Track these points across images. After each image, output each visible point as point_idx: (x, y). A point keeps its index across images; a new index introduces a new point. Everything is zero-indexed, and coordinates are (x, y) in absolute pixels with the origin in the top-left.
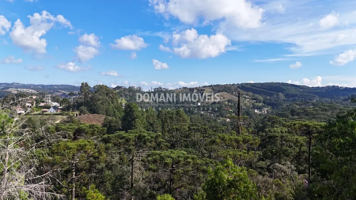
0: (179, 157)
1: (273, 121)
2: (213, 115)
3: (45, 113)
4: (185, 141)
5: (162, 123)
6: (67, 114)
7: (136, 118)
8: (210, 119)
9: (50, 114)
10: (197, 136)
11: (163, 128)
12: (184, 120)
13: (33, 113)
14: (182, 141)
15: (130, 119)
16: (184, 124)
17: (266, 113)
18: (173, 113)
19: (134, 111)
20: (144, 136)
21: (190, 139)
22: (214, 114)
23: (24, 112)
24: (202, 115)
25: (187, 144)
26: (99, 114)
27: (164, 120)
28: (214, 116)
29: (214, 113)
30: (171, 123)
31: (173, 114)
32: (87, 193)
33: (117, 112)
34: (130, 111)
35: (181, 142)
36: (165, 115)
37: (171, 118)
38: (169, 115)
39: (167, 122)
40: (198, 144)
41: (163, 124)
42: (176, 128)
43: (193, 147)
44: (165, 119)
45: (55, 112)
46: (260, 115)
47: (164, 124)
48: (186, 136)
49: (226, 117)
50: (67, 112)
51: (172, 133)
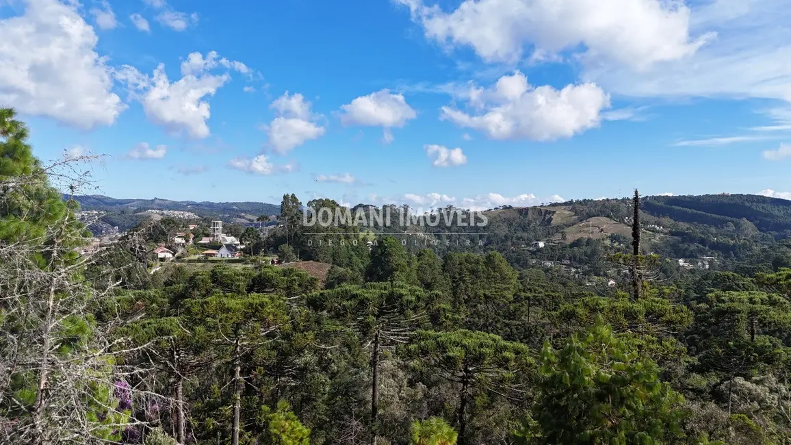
0: (481, 346)
1: (728, 284)
2: (573, 270)
3: (210, 258)
4: (507, 325)
5: (453, 282)
6: (253, 261)
7: (396, 270)
8: (568, 278)
9: (220, 261)
10: (534, 316)
11: (455, 294)
12: (503, 279)
13: (187, 259)
14: (498, 325)
15: (381, 273)
16: (504, 286)
17: (707, 267)
18: (478, 260)
19: (390, 254)
20: (401, 296)
21: (517, 323)
22: (577, 268)
23: (171, 256)
24: (547, 270)
25: (511, 332)
26: (318, 261)
27: (457, 276)
28: (576, 272)
29: (578, 266)
30: (472, 284)
31: (477, 262)
32: (271, 420)
33: (355, 258)
34: (383, 253)
35: (498, 328)
36: (460, 264)
37: (473, 272)
38: (470, 266)
39: (464, 282)
40: (536, 332)
41: (454, 285)
42: (485, 295)
43: (525, 340)
44: (460, 274)
45: (230, 256)
46: (692, 271)
47: (458, 286)
48: (510, 314)
49: (605, 275)
50: (253, 258)
51: (475, 306)
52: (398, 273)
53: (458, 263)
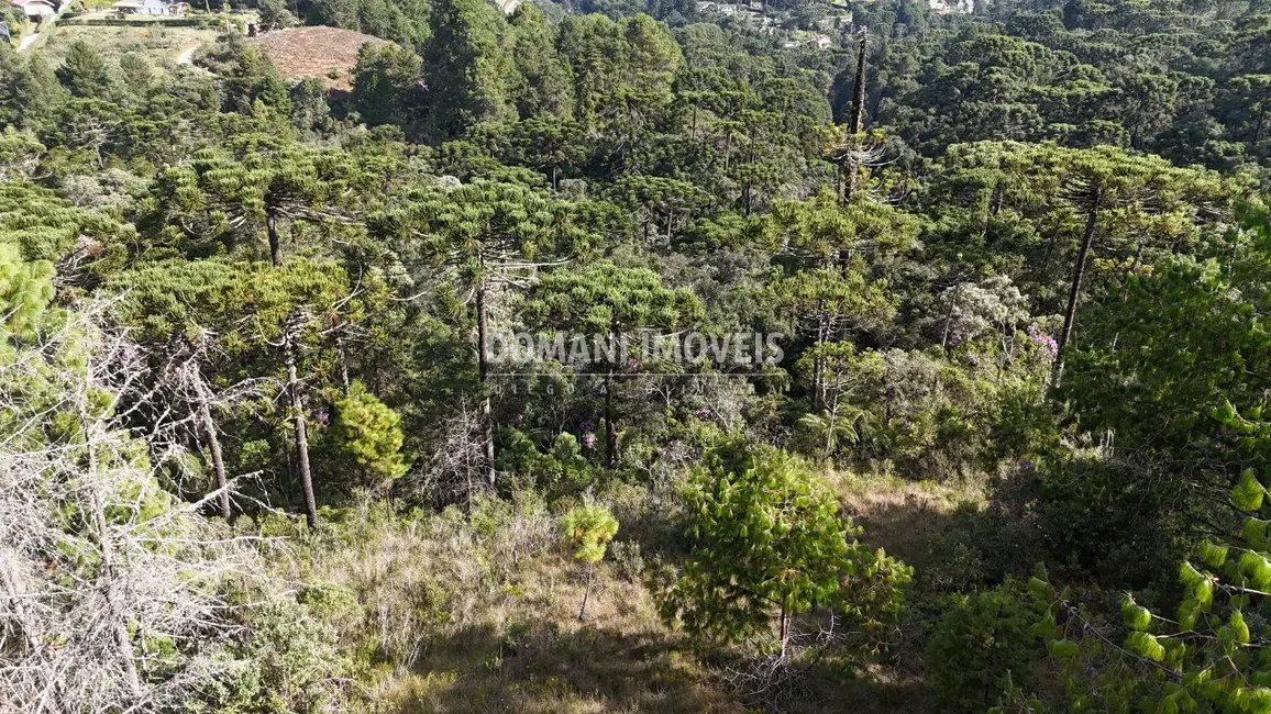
0: (633, 300)
1: (992, 53)
2: (767, 20)
3: (129, 17)
4: (661, 143)
5: (576, 70)
6: (214, 24)
7: (479, 55)
8: (758, 37)
9: (151, 23)
10: (702, 124)
11: (578, 90)
12: (657, 62)
13: (85, 18)
14: (649, 147)
15: (453, 59)
16: (657, 74)
17: (970, 10)
18: (615, 29)
19: (465, 23)
21: (678, 138)
22: (773, 17)
23: (51, 11)
24: (725, 23)
25: (667, 154)
26: (334, 25)
27: (581, 59)
28: (772, 24)
29: (774, 12)
30: (606, 72)
31: (614, 34)
33: (401, 19)
34: (452, 22)
35: (647, 149)
36: (586, 37)
37: (609, 52)
38: (601, 40)
39: (593, 69)
40: (704, 155)
41: (577, 75)
42: (627, 97)
43: (687, 168)
44: (586, 56)
45: (166, 12)
46: (948, 18)
47: (583, 76)
48: (665, 119)
49: (816, 28)
50: (211, 16)
51: (613, 116)
52: (482, 60)
53: (582, 35)
